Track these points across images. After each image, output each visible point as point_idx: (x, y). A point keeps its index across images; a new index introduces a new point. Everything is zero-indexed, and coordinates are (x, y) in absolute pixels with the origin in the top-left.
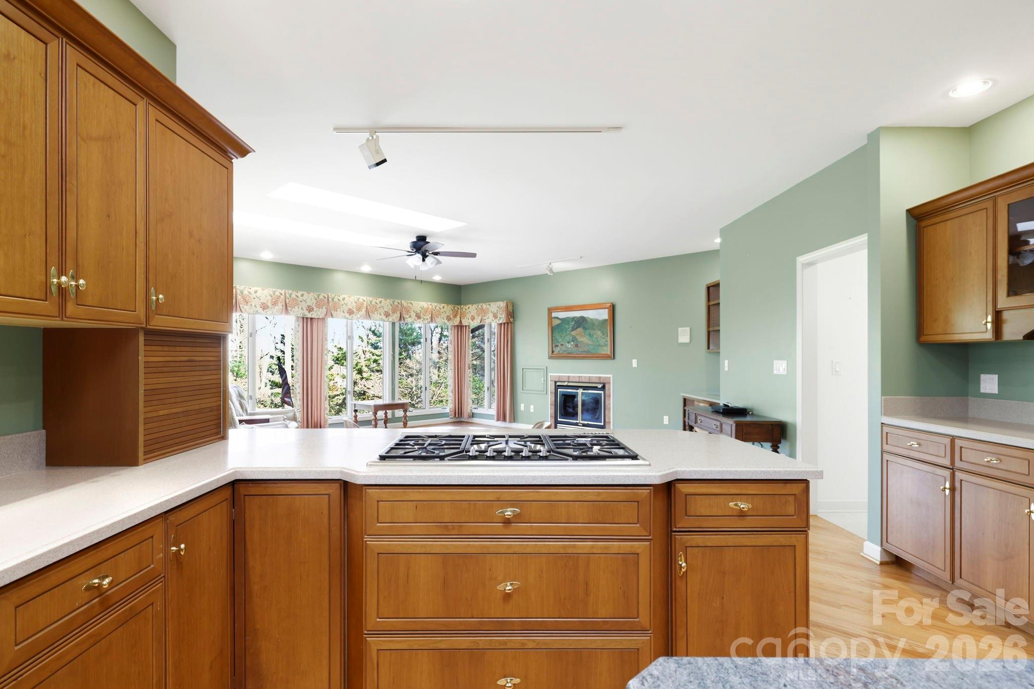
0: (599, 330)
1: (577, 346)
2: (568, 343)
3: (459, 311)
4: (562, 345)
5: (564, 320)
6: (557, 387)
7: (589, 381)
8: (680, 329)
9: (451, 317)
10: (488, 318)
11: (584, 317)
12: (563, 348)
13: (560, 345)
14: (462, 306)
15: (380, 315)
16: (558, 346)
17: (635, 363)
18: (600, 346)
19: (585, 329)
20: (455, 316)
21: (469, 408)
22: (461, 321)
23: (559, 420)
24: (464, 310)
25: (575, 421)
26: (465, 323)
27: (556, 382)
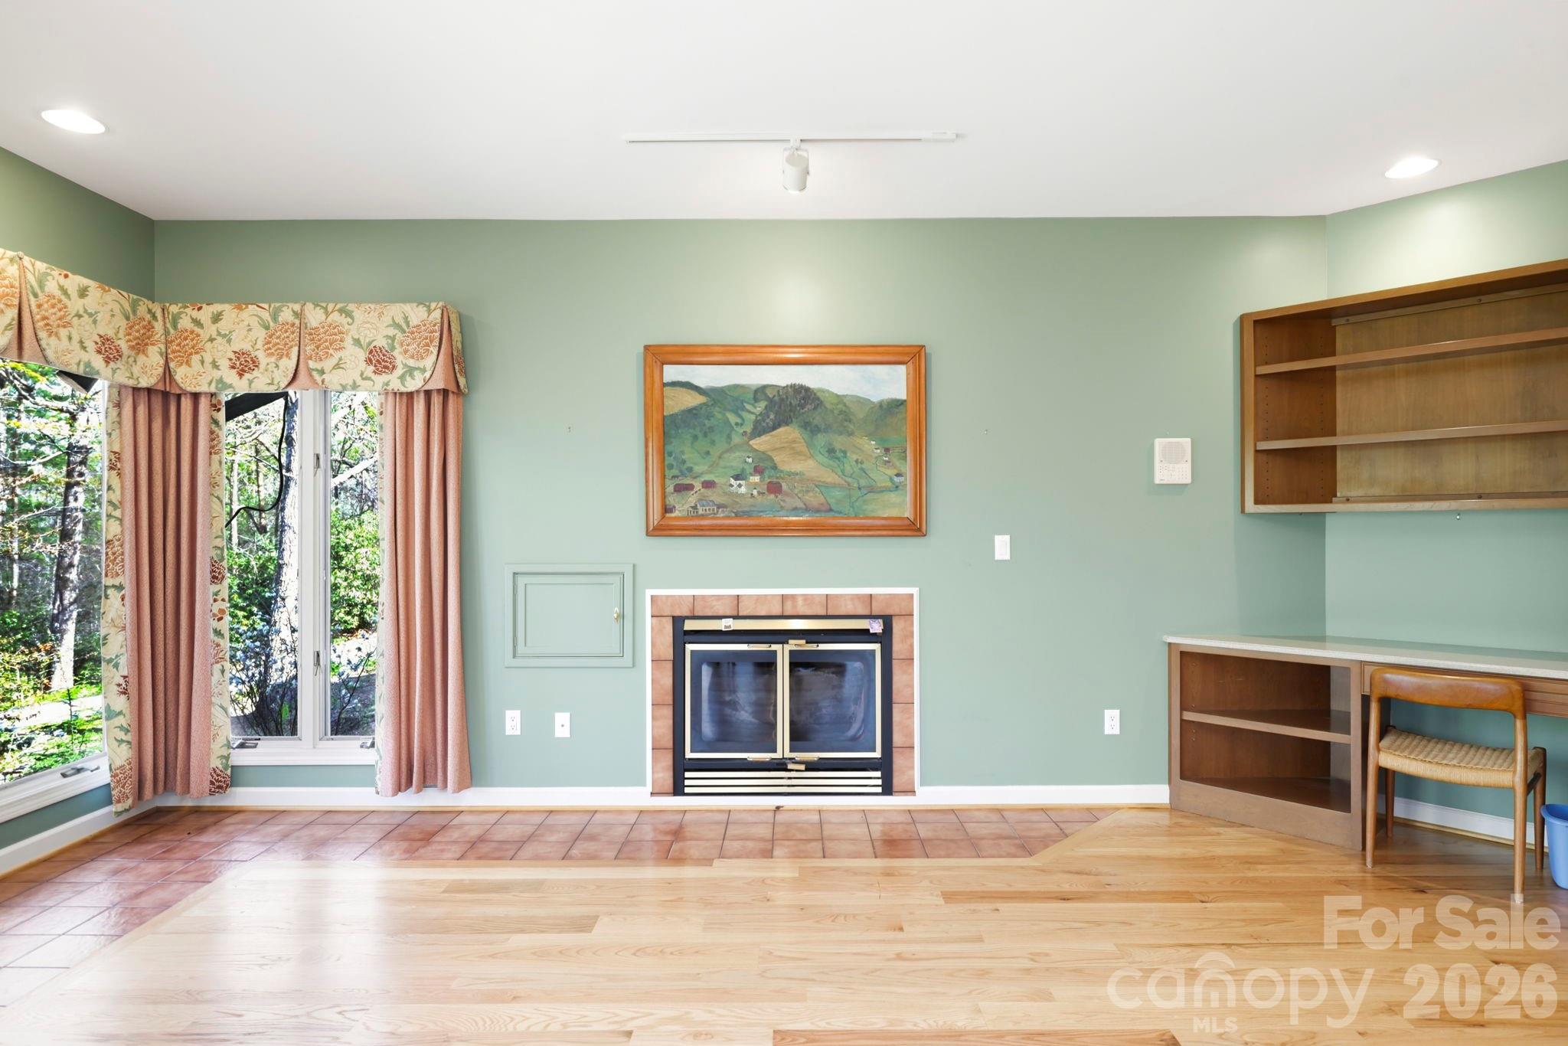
0: (871, 436)
1: (774, 488)
2: (737, 477)
3: (158, 326)
4: (708, 485)
5: (717, 396)
6: (682, 636)
7: (823, 613)
8: (1159, 443)
9: (123, 345)
10: (337, 366)
11: (807, 389)
12: (714, 495)
13: (698, 485)
14: (174, 309)
16: (690, 487)
17: (1002, 548)
18: (872, 490)
19: (811, 429)
20: (140, 346)
21: (217, 749)
22: (168, 374)
23: (689, 755)
24: (185, 323)
25: (766, 756)
26: (188, 377)
27: (678, 621)
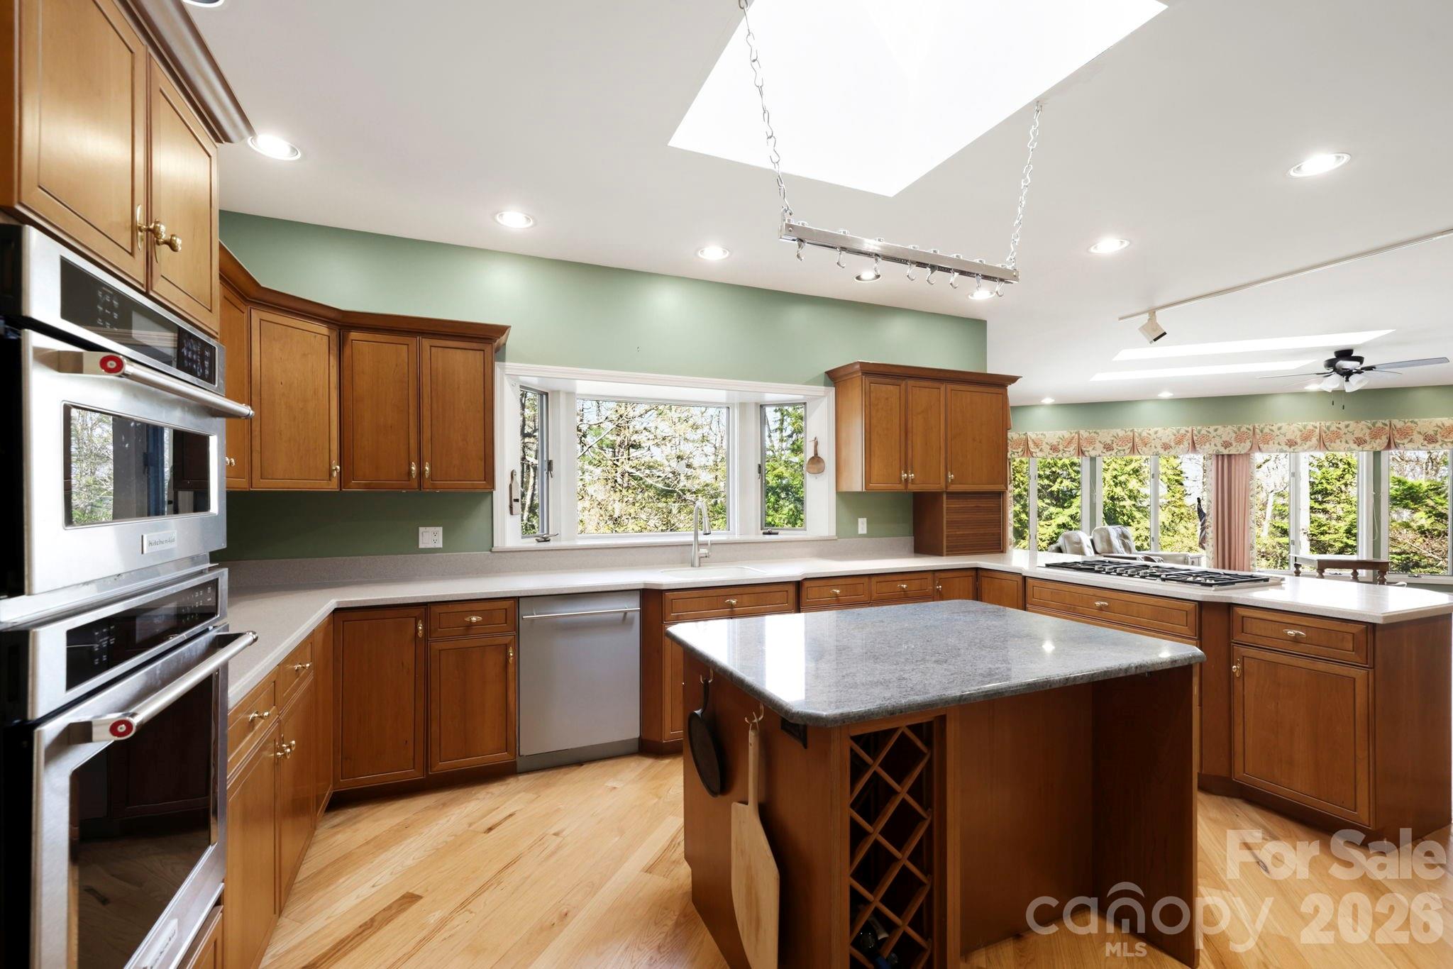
15: (1347, 442)
